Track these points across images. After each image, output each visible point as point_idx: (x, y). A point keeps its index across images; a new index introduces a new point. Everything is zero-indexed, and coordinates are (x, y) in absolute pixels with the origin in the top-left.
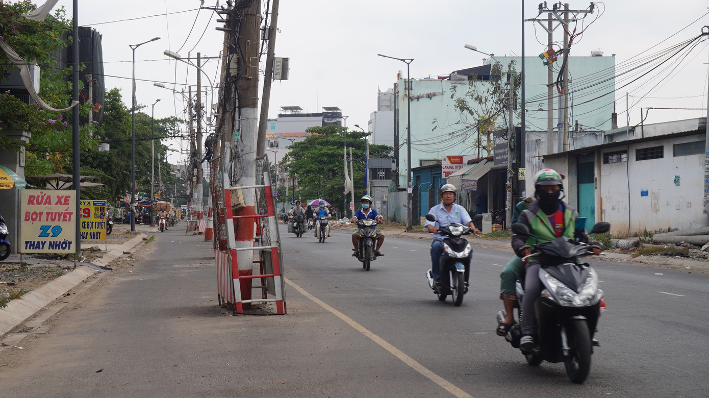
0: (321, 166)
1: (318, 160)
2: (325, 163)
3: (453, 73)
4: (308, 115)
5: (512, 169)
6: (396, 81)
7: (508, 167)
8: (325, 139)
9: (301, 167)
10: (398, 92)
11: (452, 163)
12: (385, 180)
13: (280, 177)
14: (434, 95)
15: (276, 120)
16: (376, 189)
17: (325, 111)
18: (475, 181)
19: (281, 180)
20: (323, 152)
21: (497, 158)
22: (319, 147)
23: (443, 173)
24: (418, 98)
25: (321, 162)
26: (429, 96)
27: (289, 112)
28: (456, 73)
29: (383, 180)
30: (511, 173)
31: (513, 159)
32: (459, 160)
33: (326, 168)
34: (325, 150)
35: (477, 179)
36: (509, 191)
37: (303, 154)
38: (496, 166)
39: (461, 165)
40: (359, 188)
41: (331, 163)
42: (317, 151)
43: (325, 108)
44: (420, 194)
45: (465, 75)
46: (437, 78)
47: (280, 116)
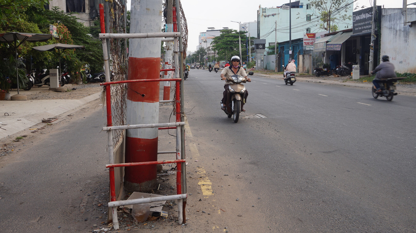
0: (227, 46)
1: (226, 43)
2: (228, 44)
3: (283, 5)
4: (217, 30)
5: (375, 34)
6: (258, 9)
7: (372, 33)
8: (228, 35)
9: (218, 47)
10: (259, 14)
11: (309, 37)
12: (262, 50)
13: (208, 53)
14: (275, 14)
15: (206, 32)
16: (258, 54)
17: (223, 29)
18: (340, 44)
19: (208, 54)
20: (228, 40)
21: (356, 29)
22: (225, 38)
23: (304, 43)
24: (268, 16)
25: (227, 44)
26: (273, 15)
27: (210, 30)
28: (285, 5)
29: (261, 50)
30: (374, 37)
31: (375, 28)
32: (313, 35)
33: (229, 47)
34: (228, 39)
35: (341, 43)
36: (372, 50)
37: (219, 42)
38: (355, 34)
39: (314, 38)
40: (244, 55)
41: (231, 44)
42: (225, 39)
43: (223, 28)
44: (284, 55)
45: (288, 5)
46: (276, 7)
47: (207, 31)
